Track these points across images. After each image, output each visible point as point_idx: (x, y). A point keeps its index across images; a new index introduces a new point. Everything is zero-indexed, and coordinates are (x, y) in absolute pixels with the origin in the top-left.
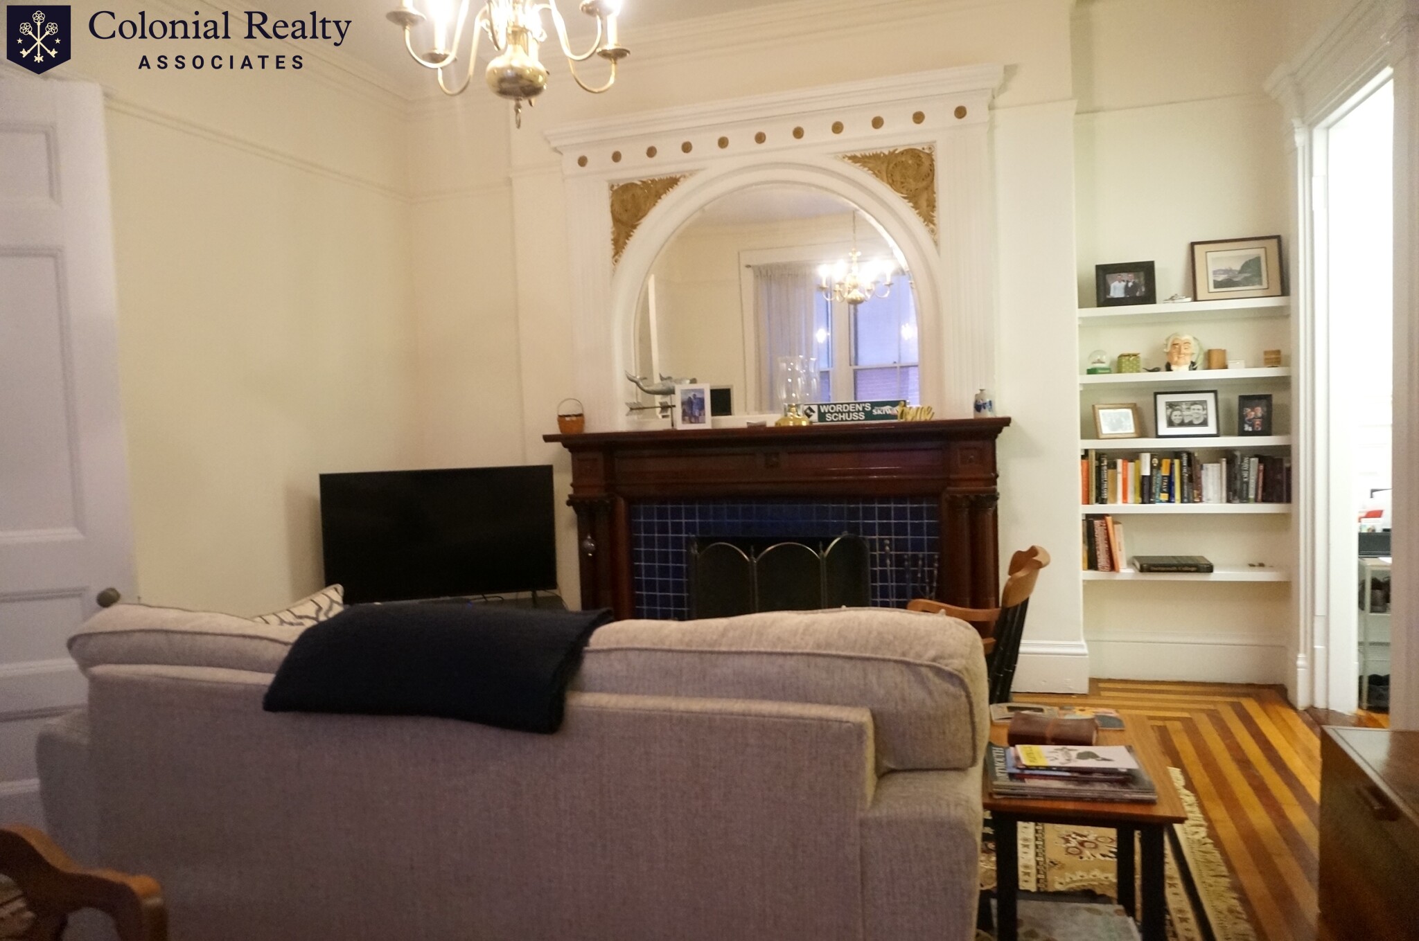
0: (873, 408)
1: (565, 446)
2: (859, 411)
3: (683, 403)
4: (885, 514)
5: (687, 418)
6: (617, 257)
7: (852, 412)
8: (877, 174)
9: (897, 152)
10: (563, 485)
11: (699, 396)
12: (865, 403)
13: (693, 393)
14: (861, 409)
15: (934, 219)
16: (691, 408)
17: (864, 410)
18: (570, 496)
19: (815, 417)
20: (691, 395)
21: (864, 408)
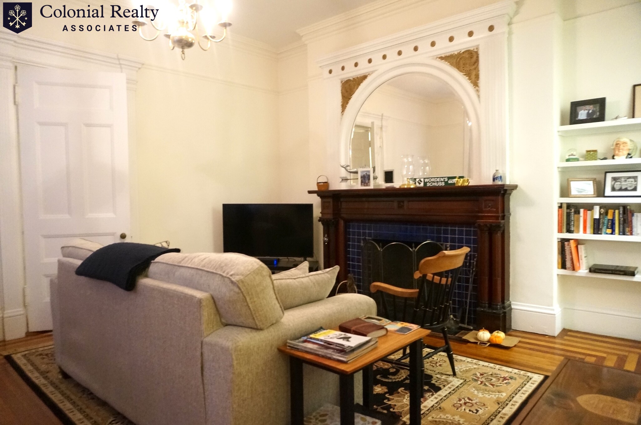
0: (448, 180)
1: (318, 196)
2: (442, 182)
3: (361, 177)
4: (453, 232)
5: (363, 184)
6: (343, 113)
7: (439, 182)
8: (452, 64)
9: (461, 53)
10: (317, 212)
11: (368, 174)
12: (445, 177)
13: (366, 173)
14: (443, 180)
15: (478, 84)
16: (365, 180)
17: (444, 181)
18: (320, 218)
19: (422, 185)
20: (365, 173)
21: (444, 180)
